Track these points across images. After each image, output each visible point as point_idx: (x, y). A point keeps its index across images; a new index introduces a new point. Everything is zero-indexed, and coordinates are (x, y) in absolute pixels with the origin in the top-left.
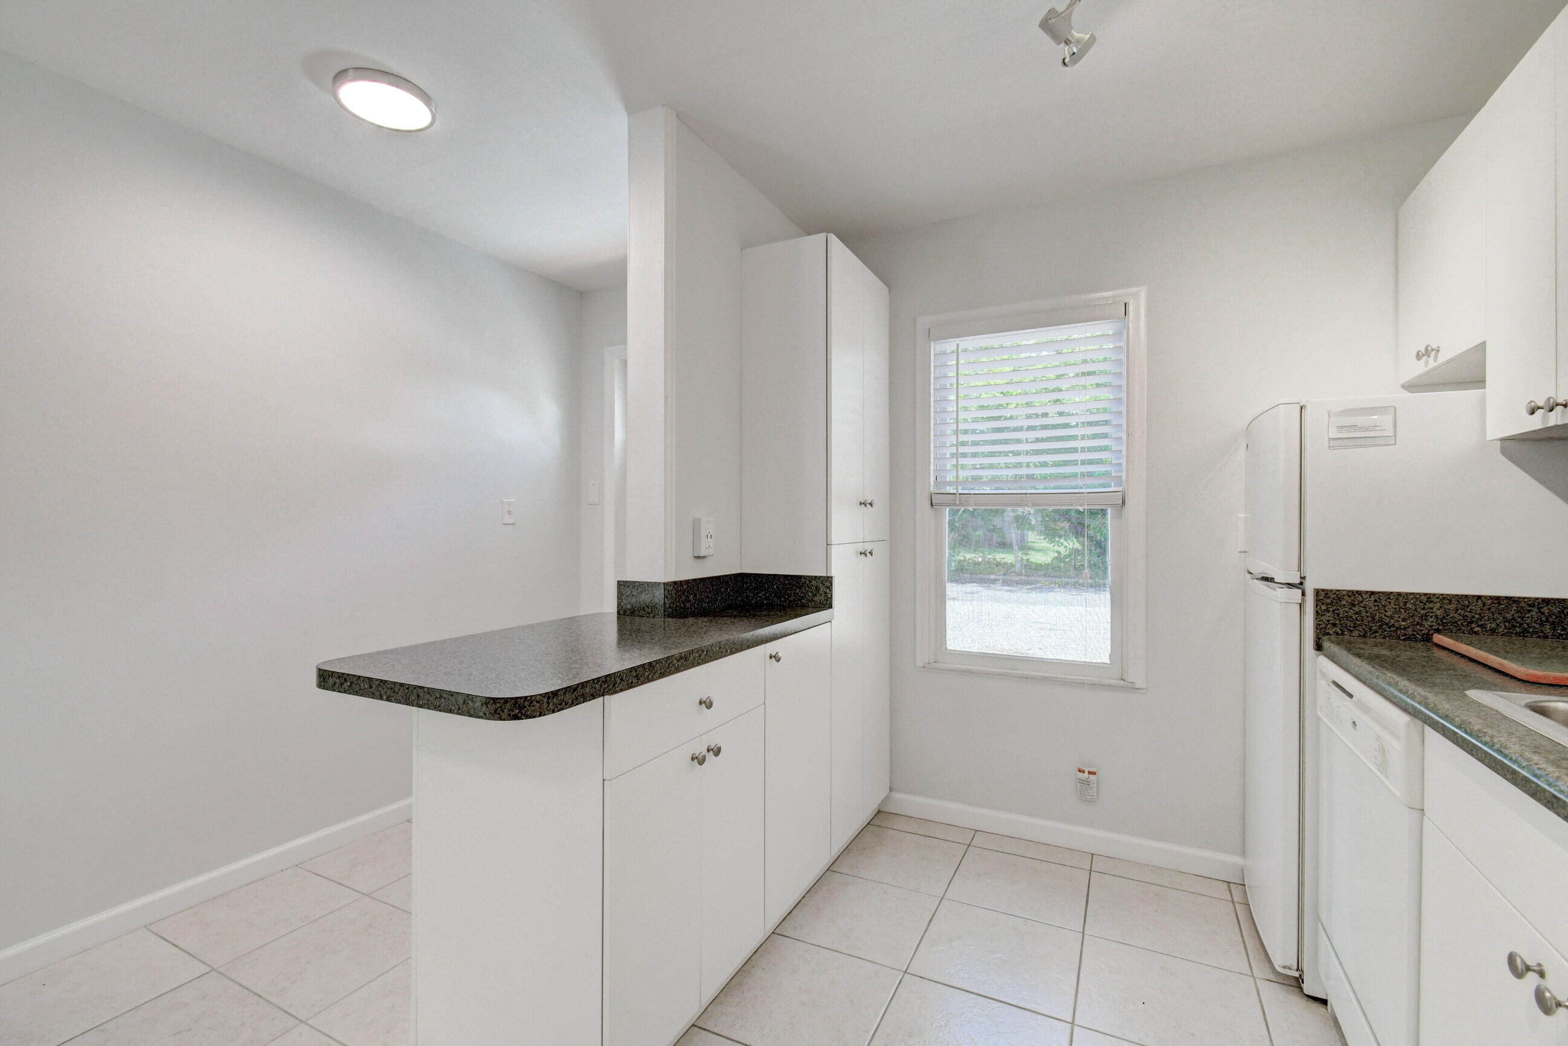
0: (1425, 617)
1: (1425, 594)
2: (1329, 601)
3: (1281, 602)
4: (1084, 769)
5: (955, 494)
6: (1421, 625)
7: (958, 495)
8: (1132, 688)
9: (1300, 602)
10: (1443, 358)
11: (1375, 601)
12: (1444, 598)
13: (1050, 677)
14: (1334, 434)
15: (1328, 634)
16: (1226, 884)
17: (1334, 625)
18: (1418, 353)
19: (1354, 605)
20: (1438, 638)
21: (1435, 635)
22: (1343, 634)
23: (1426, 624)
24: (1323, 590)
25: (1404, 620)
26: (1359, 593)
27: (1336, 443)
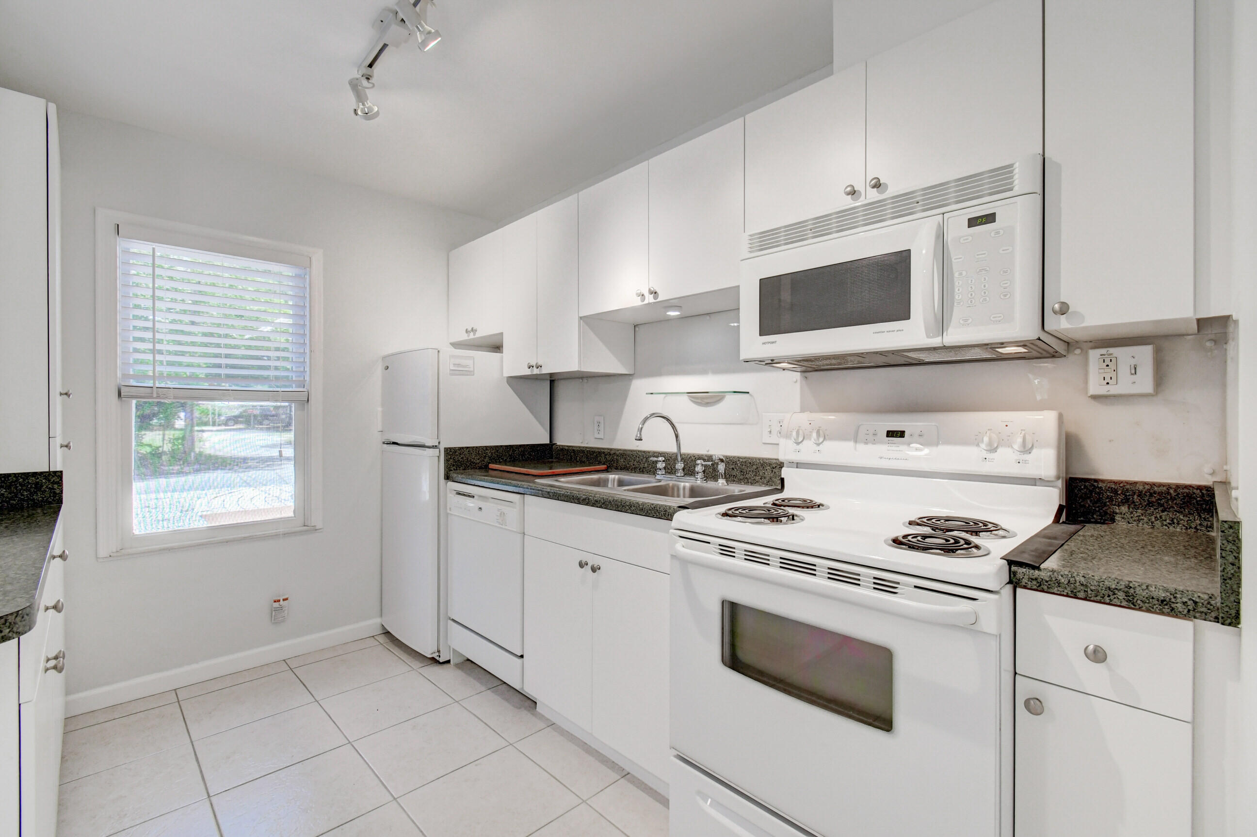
0: (485, 457)
1: (485, 446)
2: (451, 453)
3: (430, 457)
4: (279, 599)
5: (152, 387)
6: (484, 461)
7: (155, 389)
8: (315, 530)
9: (438, 455)
10: (479, 334)
11: (469, 451)
12: (491, 447)
13: (250, 536)
14: (452, 368)
15: (451, 470)
16: (372, 638)
17: (453, 465)
18: (467, 329)
19: (460, 454)
20: (492, 466)
21: (490, 465)
22: (457, 470)
23: (486, 460)
24: (449, 448)
25: (478, 459)
26: (463, 448)
27: (453, 372)
